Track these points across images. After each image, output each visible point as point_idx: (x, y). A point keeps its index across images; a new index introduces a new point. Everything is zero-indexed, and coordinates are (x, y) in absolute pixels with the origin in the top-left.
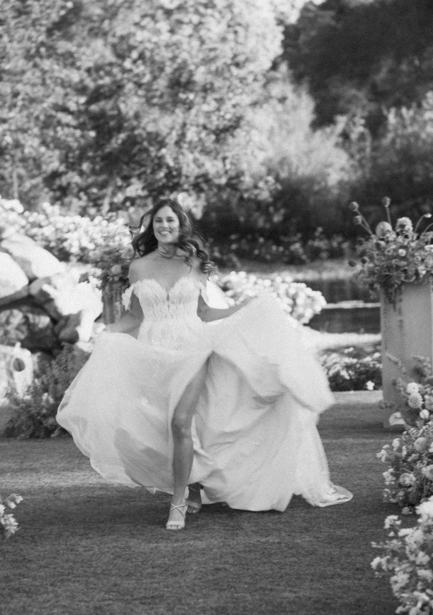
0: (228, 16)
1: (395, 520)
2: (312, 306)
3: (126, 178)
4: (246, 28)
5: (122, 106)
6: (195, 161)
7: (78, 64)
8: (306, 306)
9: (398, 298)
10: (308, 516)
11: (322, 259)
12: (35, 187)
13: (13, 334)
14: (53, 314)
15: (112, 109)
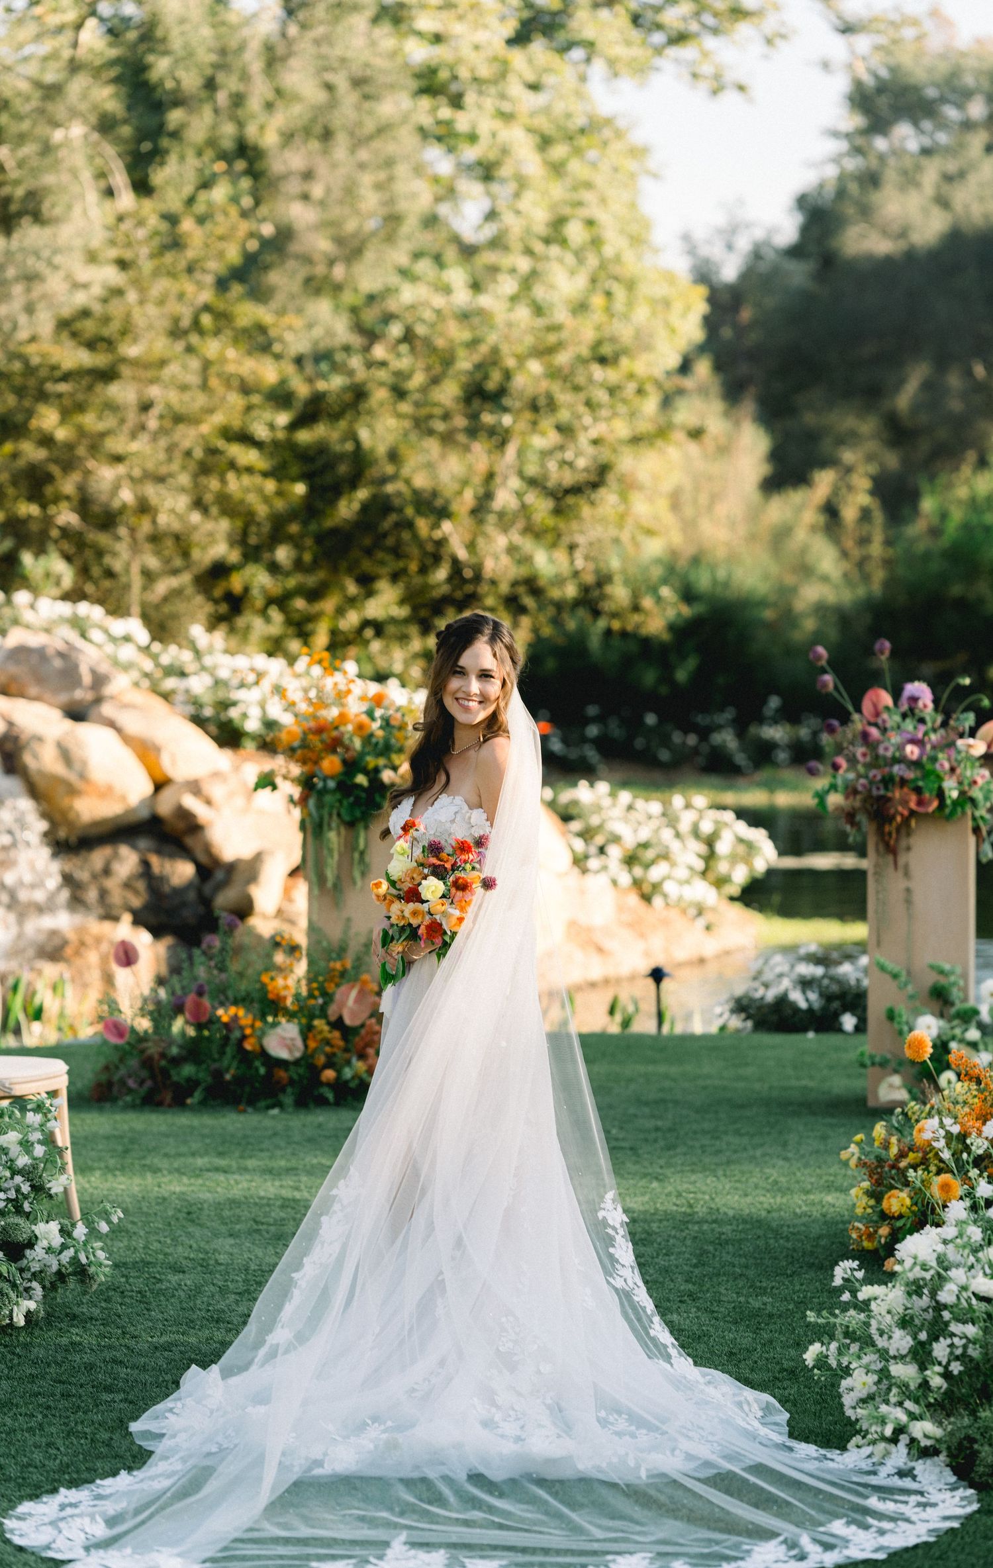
0: (592, 261)
1: (852, 1270)
2: (747, 859)
3: (367, 583)
4: (630, 285)
5: (364, 434)
6: (512, 550)
7: (277, 348)
8: (734, 859)
9: (903, 843)
10: (697, 1271)
11: (775, 764)
12: (176, 594)
13: (117, 896)
14: (202, 858)
15: (343, 440)
